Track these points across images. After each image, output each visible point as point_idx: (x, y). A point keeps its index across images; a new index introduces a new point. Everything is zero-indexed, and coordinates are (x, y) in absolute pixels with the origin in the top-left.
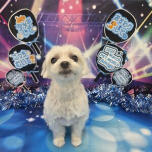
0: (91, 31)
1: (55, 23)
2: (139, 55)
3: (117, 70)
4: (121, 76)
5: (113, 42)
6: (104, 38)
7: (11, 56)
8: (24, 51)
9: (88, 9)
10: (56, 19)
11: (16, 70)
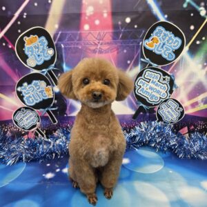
0: (125, 51)
1: (77, 44)
2: (191, 81)
3: (162, 102)
4: (169, 109)
5: (155, 65)
6: (142, 60)
7: (19, 89)
8: (37, 82)
9: (120, 23)
10: (78, 38)
11: (26, 108)
